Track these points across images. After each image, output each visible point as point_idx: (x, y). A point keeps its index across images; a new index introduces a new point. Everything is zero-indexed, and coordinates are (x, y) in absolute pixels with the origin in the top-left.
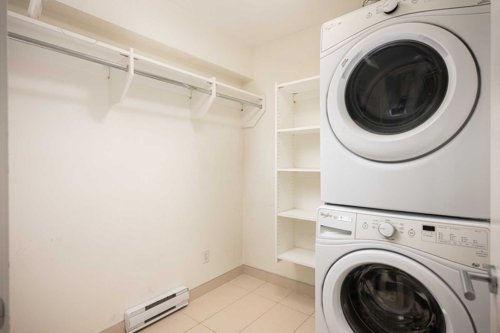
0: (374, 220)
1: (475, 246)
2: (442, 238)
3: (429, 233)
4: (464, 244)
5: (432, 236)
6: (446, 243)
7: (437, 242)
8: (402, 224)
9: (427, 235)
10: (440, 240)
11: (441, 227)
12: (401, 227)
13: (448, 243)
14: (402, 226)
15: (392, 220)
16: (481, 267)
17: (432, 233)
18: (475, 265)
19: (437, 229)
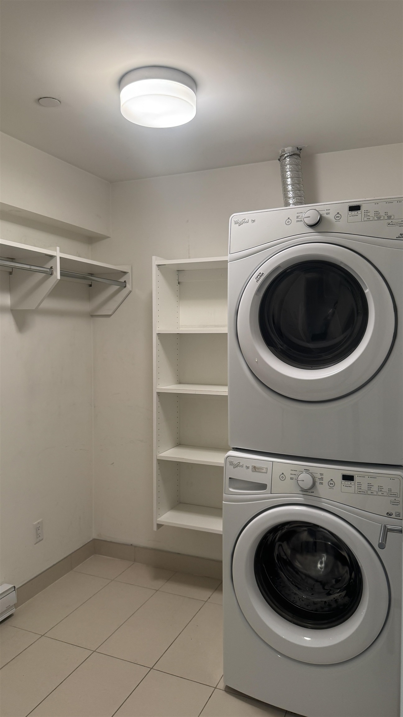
0: (292, 470)
1: (389, 495)
2: (361, 488)
3: (348, 483)
4: (380, 493)
5: (351, 487)
6: (364, 493)
7: (356, 492)
8: (321, 474)
9: (346, 485)
10: (358, 490)
11: (359, 476)
12: (320, 478)
13: (365, 493)
14: (322, 476)
15: (312, 470)
16: (393, 516)
17: (351, 483)
18: (389, 515)
19: (356, 478)
